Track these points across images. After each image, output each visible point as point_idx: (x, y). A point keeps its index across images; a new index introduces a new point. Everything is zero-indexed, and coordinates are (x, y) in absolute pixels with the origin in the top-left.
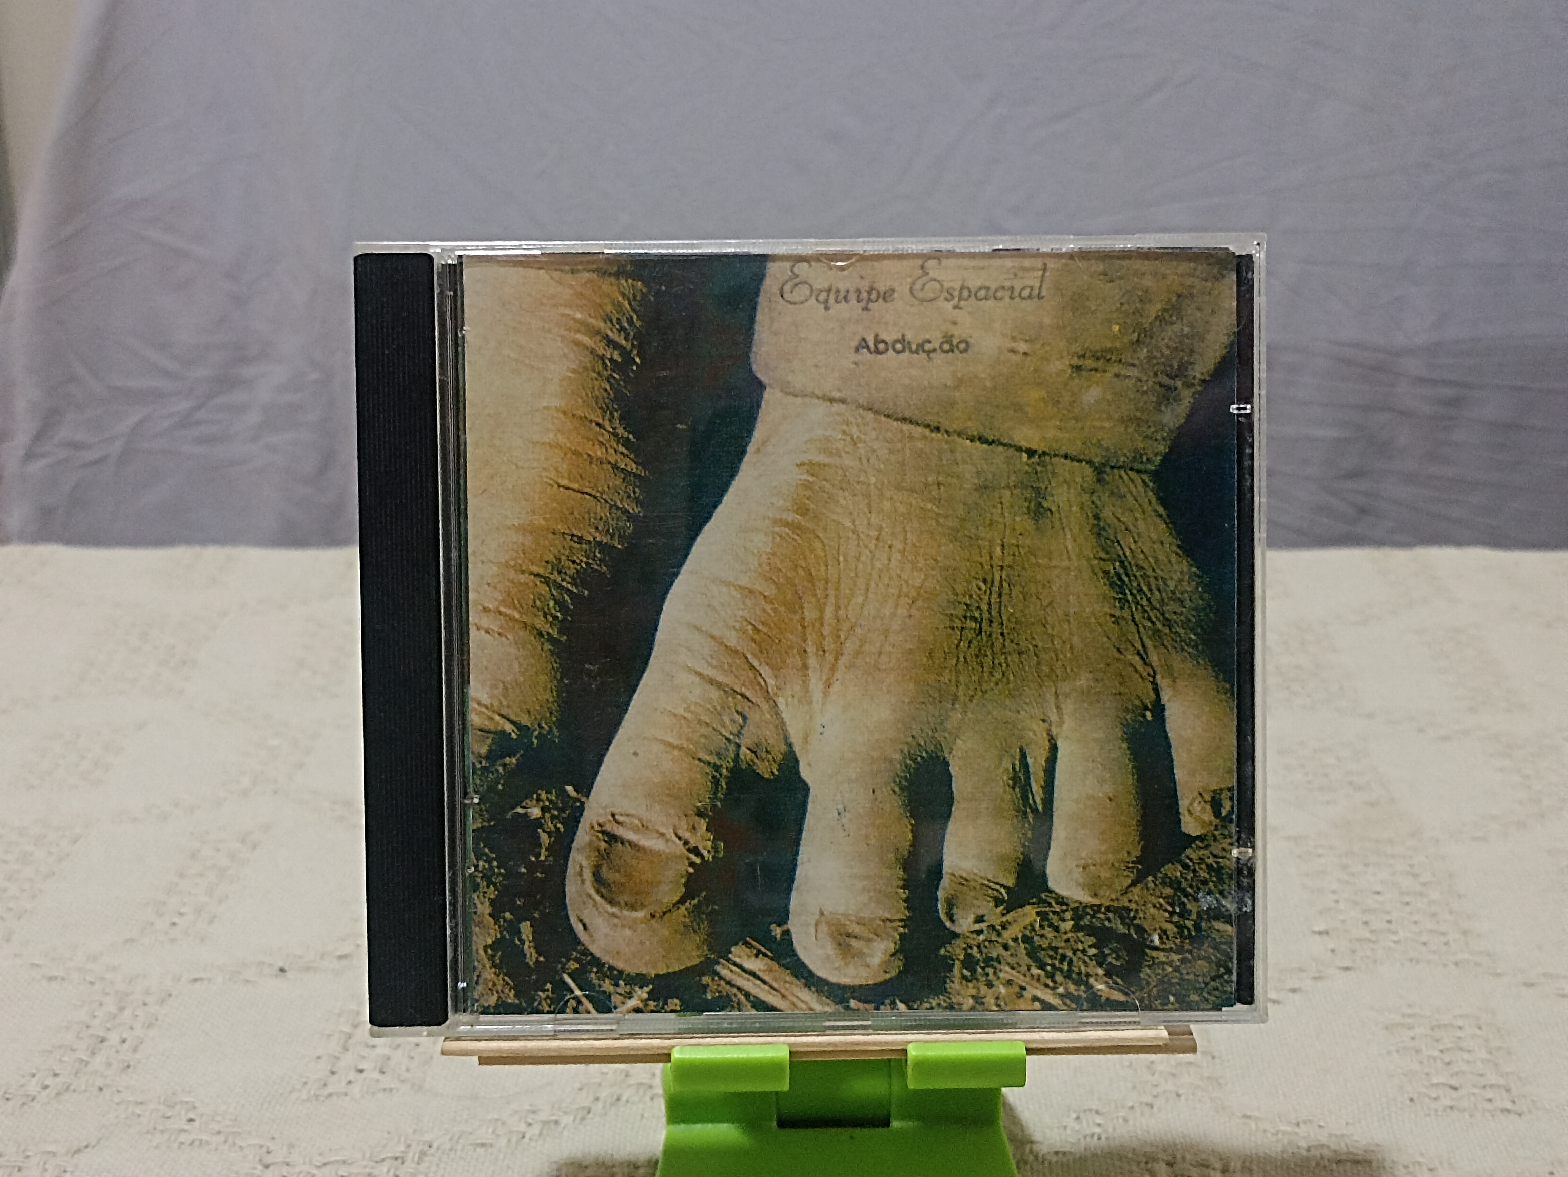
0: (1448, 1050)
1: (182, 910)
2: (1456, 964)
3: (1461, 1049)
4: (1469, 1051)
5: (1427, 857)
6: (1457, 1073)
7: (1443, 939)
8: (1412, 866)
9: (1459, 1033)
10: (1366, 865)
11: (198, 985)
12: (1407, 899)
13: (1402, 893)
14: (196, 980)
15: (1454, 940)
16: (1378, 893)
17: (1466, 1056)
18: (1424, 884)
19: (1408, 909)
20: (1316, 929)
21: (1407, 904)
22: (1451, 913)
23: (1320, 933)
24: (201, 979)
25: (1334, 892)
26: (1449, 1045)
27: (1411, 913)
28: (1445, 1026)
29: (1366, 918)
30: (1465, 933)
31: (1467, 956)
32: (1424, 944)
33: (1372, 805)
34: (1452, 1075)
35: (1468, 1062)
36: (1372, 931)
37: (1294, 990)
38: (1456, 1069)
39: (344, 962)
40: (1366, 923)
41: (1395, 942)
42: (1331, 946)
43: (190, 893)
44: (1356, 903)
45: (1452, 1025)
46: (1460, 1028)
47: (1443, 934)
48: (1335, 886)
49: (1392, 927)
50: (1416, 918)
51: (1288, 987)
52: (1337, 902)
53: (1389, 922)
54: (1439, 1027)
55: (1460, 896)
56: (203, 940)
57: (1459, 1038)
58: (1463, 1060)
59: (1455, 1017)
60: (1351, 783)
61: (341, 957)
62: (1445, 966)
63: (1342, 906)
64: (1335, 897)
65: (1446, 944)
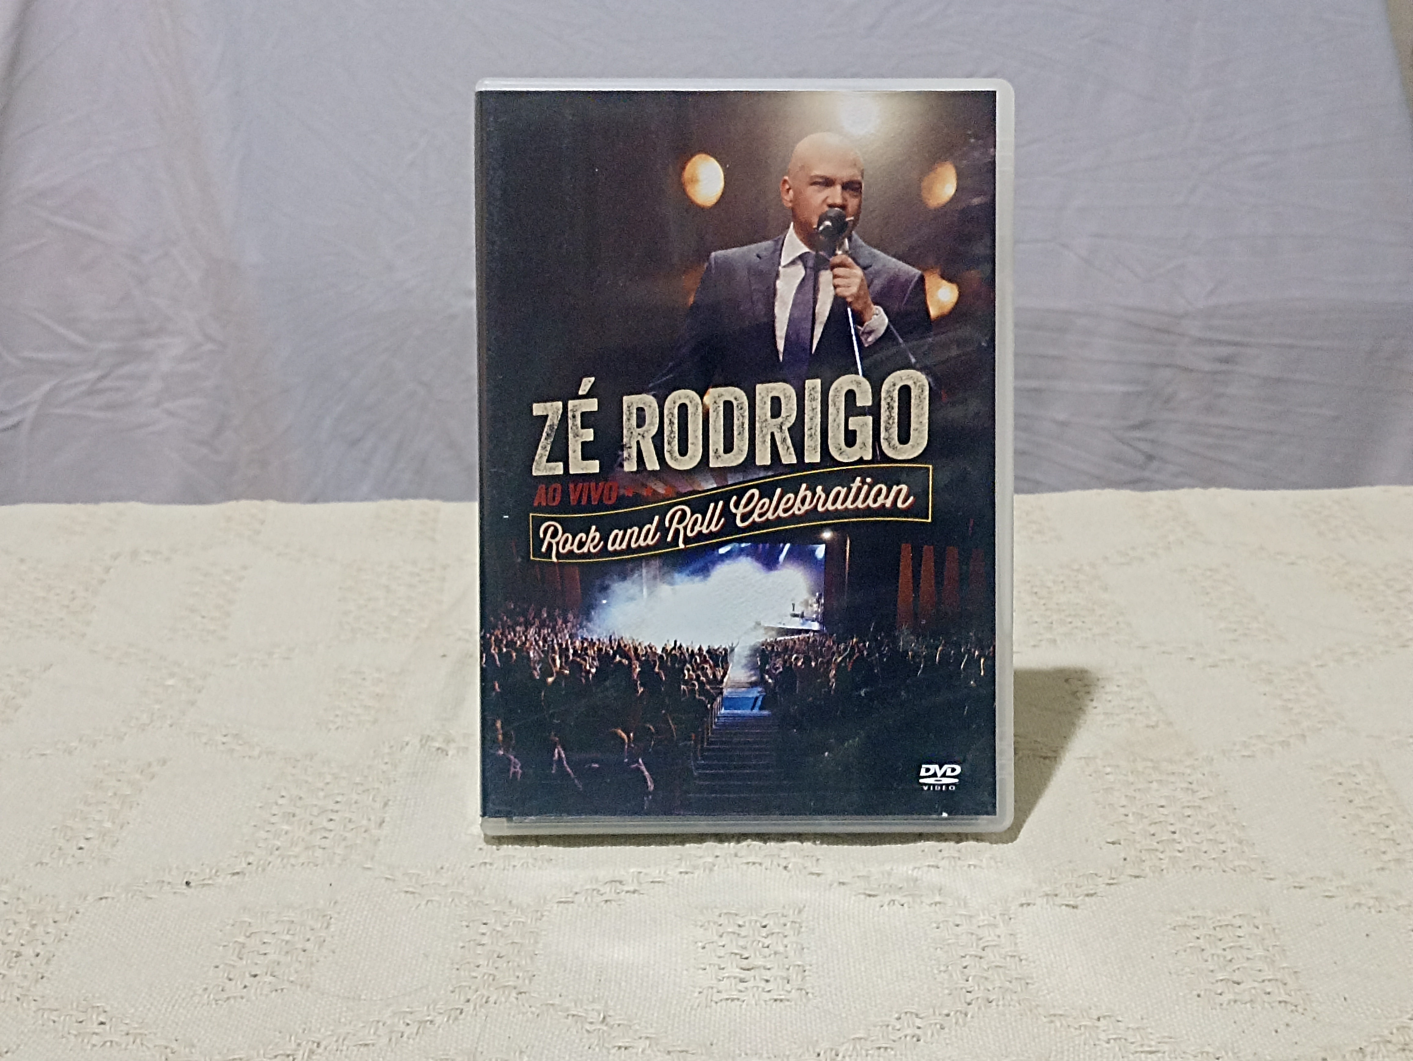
0: (1231, 948)
1: (89, 836)
2: (1235, 871)
3: (1241, 947)
4: (1248, 949)
5: (1204, 775)
6: (1238, 969)
7: (1223, 847)
8: (1191, 783)
9: (1240, 932)
10: (1151, 782)
11: (104, 901)
12: (1188, 812)
13: (1183, 807)
14: (101, 899)
15: (1232, 848)
16: (1162, 807)
17: (1245, 952)
18: (1204, 798)
19: (1190, 820)
20: (1109, 840)
21: (1189, 816)
22: (1228, 824)
23: (1113, 843)
24: (106, 898)
25: (1123, 806)
26: (1232, 944)
27: (1192, 825)
28: (1227, 925)
29: (1152, 829)
30: (1241, 842)
31: (1245, 863)
32: (1206, 852)
33: (1153, 727)
34: (1234, 971)
35: (1248, 959)
36: (1158, 843)
37: (1092, 895)
38: (1238, 966)
39: (236, 877)
40: (1153, 835)
41: (1180, 851)
42: (1123, 855)
43: (94, 820)
44: (1142, 816)
45: (1232, 925)
46: (1240, 927)
47: (1222, 843)
48: (1124, 801)
49: (1176, 836)
50: (1198, 830)
51: (1086, 892)
52: (1127, 815)
53: (1174, 833)
54: (1221, 926)
55: (1235, 809)
56: (107, 861)
57: (1239, 937)
58: (1243, 957)
59: (1234, 917)
60: (1133, 708)
61: (234, 874)
62: (1224, 871)
63: (1131, 818)
64: (1123, 811)
65: (1224, 852)
